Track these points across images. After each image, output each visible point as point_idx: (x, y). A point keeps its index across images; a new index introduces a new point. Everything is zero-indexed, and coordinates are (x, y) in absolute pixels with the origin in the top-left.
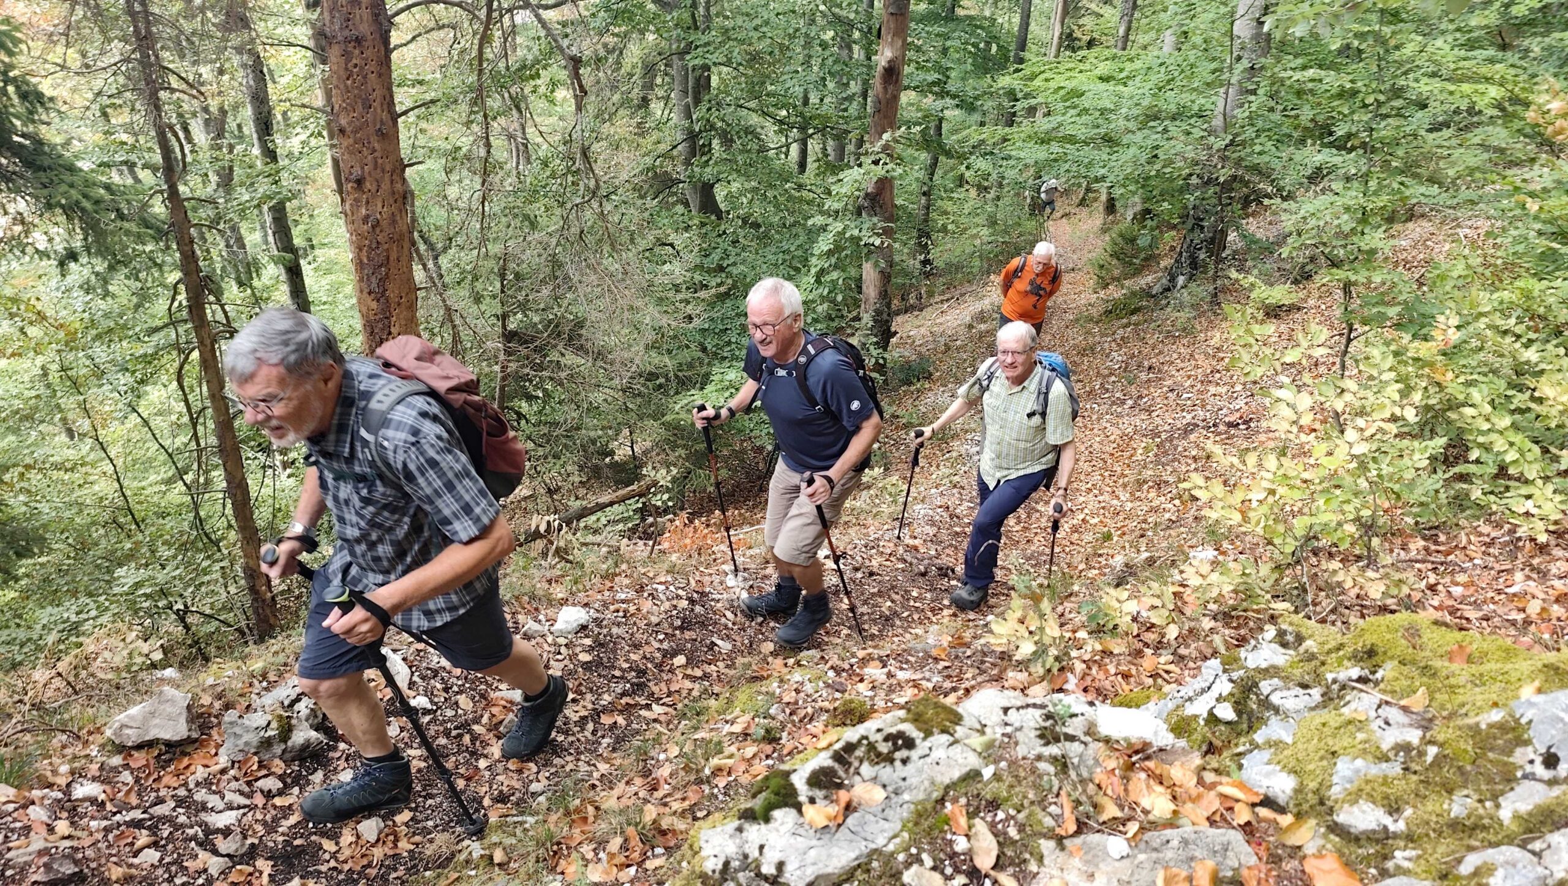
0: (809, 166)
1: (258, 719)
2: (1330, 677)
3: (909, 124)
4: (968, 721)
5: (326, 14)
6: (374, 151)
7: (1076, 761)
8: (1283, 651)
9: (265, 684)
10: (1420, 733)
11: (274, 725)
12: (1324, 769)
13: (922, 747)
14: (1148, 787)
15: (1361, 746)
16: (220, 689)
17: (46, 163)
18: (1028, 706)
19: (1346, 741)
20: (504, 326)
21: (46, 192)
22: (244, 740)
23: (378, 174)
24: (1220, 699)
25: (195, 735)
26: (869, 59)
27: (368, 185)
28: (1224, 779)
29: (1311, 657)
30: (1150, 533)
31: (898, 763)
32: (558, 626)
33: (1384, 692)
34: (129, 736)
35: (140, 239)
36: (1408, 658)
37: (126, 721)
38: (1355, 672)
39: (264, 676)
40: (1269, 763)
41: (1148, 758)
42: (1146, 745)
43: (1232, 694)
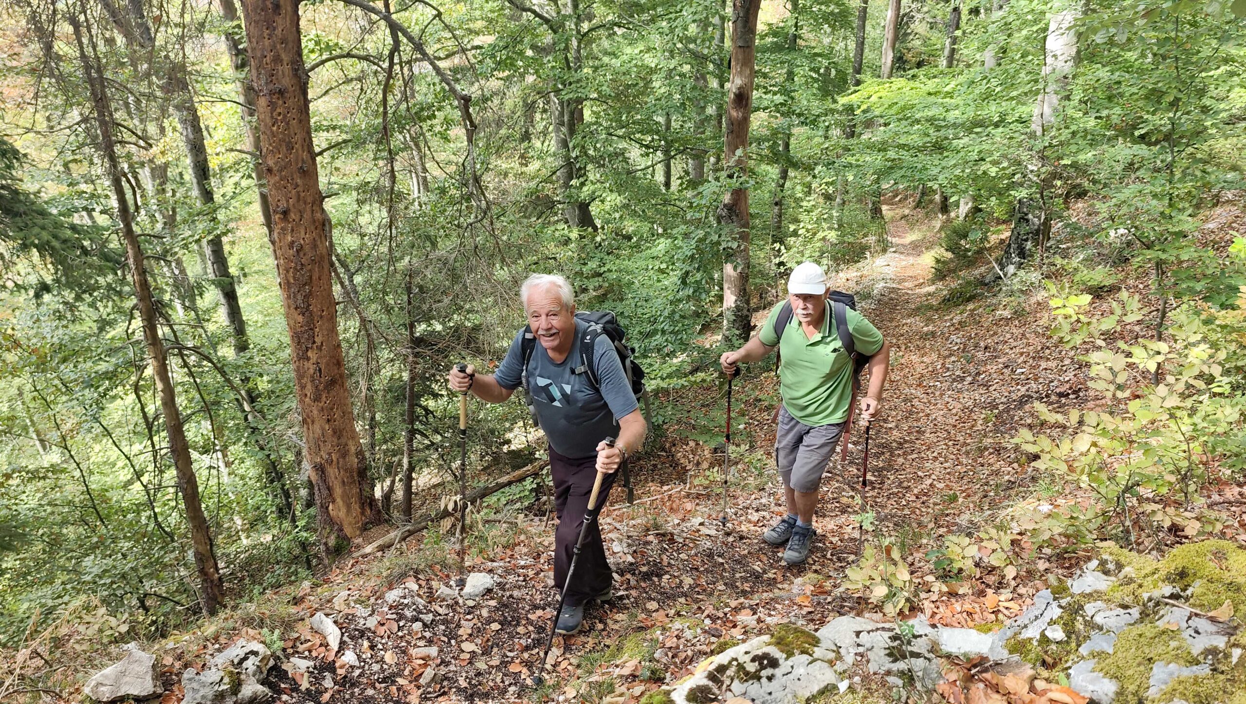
0: (672, 183)
1: (212, 675)
2: (1146, 596)
3: (759, 141)
4: (825, 644)
5: (254, 71)
6: (297, 186)
7: (920, 674)
8: (1105, 577)
9: (217, 646)
10: (1226, 639)
11: (226, 680)
12: (1142, 674)
13: (785, 665)
14: (986, 694)
15: (1173, 653)
16: (179, 651)
17: (22, 210)
18: (877, 629)
19: (1161, 649)
20: (412, 333)
21: (22, 234)
22: (201, 693)
23: (302, 206)
24: (1052, 622)
25: (159, 691)
26: (722, 86)
27: (292, 215)
28: (1053, 686)
29: (1130, 581)
30: (992, 494)
31: (764, 680)
32: (468, 589)
33: (1194, 606)
34: (104, 694)
35: (101, 272)
36: (1215, 577)
37: (100, 680)
38: (1167, 590)
39: (216, 639)
40: (1093, 671)
41: (986, 670)
42: (983, 659)
43: (1061, 617)
